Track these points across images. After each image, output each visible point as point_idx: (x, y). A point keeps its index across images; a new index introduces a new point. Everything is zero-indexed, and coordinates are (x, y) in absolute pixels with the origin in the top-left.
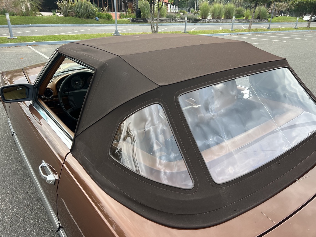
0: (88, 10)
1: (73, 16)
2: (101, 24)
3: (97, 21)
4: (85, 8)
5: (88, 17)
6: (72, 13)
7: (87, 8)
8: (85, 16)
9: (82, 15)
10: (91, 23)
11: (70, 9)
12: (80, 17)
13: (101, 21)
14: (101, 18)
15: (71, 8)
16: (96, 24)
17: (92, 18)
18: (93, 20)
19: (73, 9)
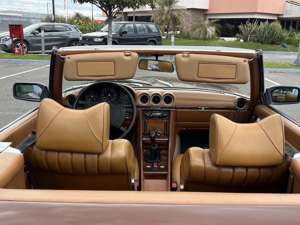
0: (274, 35)
1: (254, 42)
2: (288, 51)
3: (284, 48)
4: (271, 32)
5: (273, 43)
6: (254, 38)
7: (274, 32)
8: (269, 42)
9: (265, 40)
10: (274, 50)
11: (252, 34)
12: (262, 43)
13: (290, 48)
14: (291, 44)
15: (254, 32)
16: (282, 52)
17: (278, 44)
18: (279, 46)
19: (256, 33)
